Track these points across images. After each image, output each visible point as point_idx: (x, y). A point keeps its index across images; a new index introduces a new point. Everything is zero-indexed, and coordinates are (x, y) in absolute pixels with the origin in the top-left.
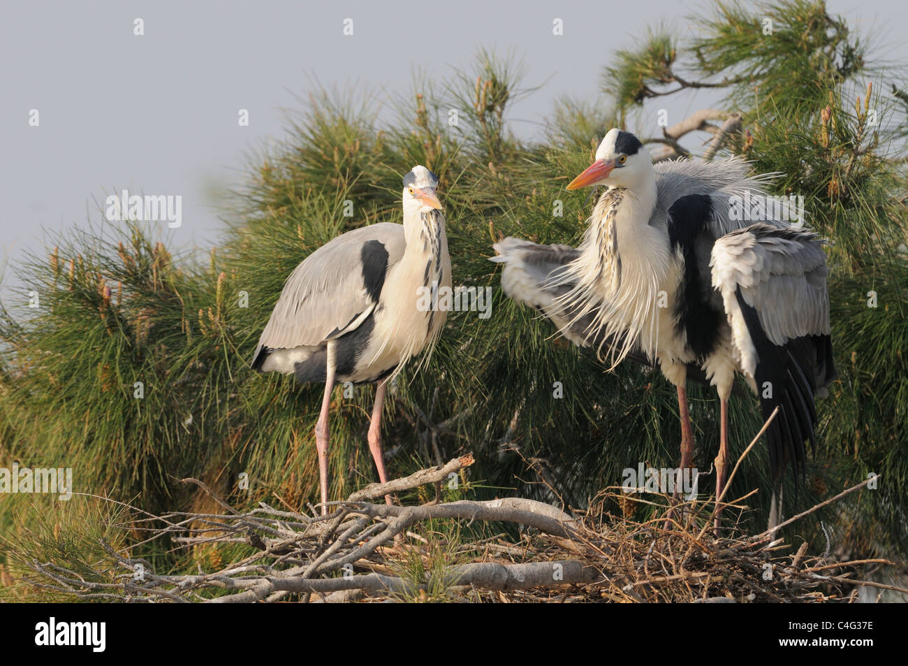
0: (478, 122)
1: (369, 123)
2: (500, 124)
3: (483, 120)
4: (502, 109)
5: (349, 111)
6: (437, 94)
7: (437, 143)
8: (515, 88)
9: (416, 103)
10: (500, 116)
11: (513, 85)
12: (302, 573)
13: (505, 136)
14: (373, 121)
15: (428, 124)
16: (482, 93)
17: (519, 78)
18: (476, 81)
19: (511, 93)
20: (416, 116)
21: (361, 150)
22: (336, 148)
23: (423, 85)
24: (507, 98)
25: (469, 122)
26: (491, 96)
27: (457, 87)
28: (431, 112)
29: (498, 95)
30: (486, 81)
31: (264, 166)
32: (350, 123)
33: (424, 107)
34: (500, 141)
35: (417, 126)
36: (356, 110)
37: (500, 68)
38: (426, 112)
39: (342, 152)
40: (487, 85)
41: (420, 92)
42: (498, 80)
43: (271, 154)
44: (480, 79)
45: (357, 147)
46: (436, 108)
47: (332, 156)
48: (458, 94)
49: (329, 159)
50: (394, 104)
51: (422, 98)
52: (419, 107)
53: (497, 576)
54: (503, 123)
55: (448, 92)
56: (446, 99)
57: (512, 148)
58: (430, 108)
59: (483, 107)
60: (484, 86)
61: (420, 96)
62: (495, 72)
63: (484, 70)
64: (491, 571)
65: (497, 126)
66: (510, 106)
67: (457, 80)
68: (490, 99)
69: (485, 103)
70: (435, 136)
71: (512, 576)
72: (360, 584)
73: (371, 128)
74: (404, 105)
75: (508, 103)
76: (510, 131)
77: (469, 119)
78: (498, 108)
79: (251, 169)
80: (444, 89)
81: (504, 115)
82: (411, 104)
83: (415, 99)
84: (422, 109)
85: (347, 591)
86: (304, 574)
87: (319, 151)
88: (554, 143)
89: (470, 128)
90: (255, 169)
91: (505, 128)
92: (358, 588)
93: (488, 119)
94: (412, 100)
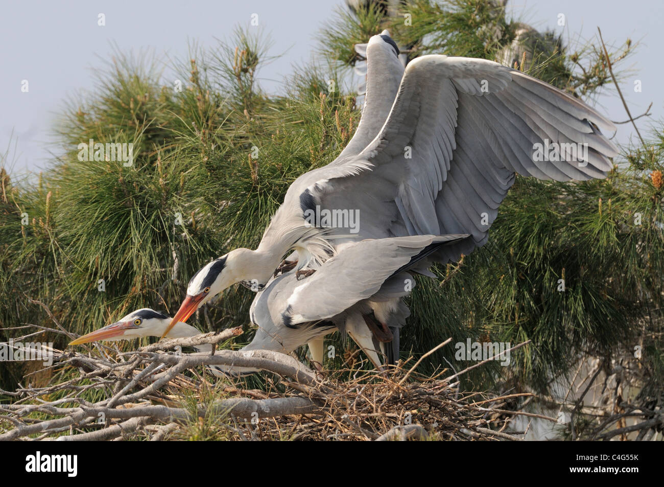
0: (236, 80)
1: (155, 80)
2: (252, 82)
3: (240, 79)
4: (254, 70)
5: (141, 70)
6: (207, 60)
7: (207, 96)
8: (263, 55)
9: (190, 66)
10: (252, 76)
11: (261, 54)
12: (106, 404)
13: (255, 90)
14: (158, 79)
15: (199, 82)
16: (239, 59)
17: (266, 49)
18: (234, 50)
19: (260, 60)
20: (190, 76)
21: (150, 100)
22: (132, 99)
23: (196, 52)
24: (258, 63)
25: (229, 80)
26: (245, 62)
27: (221, 55)
28: (201, 72)
29: (250, 60)
30: (242, 51)
31: (79, 112)
32: (142, 79)
33: (197, 69)
34: (251, 94)
35: (191, 82)
36: (147, 71)
37: (252, 42)
38: (198, 73)
39: (136, 102)
40: (243, 53)
41: (193, 58)
42: (251, 49)
43: (84, 102)
44: (237, 49)
45: (147, 99)
46: (205, 70)
47: (129, 105)
48: (222, 60)
49: (127, 107)
50: (174, 66)
51: (194, 62)
52: (193, 69)
53: (250, 408)
54: (253, 81)
55: (215, 58)
56: (212, 64)
57: (261, 99)
58: (201, 70)
59: (240, 69)
60: (240, 54)
61: (193, 60)
62: (249, 45)
63: (240, 42)
64: (245, 404)
65: (250, 83)
66: (260, 68)
67: (221, 50)
68: (245, 64)
69: (241, 67)
70: (205, 91)
71: (261, 408)
72: (149, 413)
73: (157, 84)
74: (182, 67)
75: (258, 67)
76: (258, 86)
77: (229, 78)
78: (250, 70)
79: (69, 114)
80: (212, 56)
81: (254, 76)
82: (188, 67)
83: (190, 63)
84: (195, 70)
85: (139, 418)
86: (108, 405)
87: (119, 101)
88: (292, 96)
89: (230, 85)
90: (72, 113)
91: (255, 84)
92: (148, 415)
93: (243, 78)
94: (188, 64)
